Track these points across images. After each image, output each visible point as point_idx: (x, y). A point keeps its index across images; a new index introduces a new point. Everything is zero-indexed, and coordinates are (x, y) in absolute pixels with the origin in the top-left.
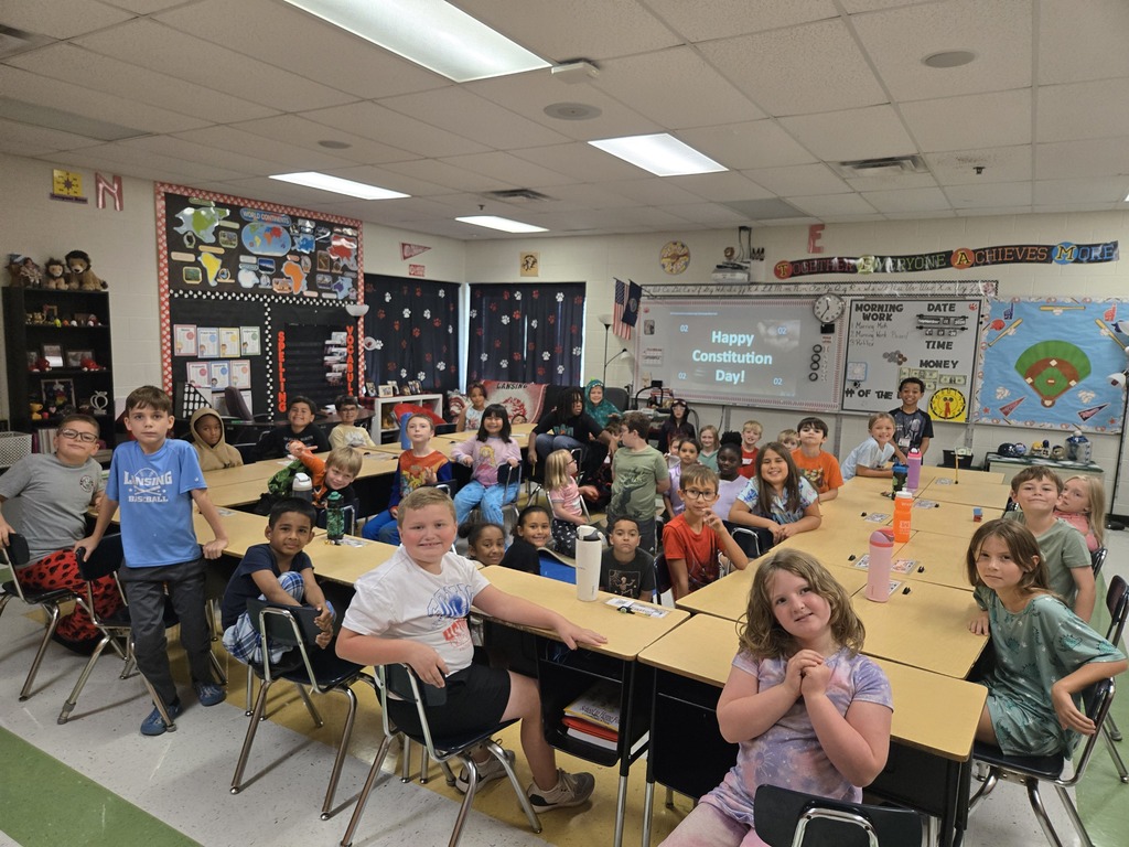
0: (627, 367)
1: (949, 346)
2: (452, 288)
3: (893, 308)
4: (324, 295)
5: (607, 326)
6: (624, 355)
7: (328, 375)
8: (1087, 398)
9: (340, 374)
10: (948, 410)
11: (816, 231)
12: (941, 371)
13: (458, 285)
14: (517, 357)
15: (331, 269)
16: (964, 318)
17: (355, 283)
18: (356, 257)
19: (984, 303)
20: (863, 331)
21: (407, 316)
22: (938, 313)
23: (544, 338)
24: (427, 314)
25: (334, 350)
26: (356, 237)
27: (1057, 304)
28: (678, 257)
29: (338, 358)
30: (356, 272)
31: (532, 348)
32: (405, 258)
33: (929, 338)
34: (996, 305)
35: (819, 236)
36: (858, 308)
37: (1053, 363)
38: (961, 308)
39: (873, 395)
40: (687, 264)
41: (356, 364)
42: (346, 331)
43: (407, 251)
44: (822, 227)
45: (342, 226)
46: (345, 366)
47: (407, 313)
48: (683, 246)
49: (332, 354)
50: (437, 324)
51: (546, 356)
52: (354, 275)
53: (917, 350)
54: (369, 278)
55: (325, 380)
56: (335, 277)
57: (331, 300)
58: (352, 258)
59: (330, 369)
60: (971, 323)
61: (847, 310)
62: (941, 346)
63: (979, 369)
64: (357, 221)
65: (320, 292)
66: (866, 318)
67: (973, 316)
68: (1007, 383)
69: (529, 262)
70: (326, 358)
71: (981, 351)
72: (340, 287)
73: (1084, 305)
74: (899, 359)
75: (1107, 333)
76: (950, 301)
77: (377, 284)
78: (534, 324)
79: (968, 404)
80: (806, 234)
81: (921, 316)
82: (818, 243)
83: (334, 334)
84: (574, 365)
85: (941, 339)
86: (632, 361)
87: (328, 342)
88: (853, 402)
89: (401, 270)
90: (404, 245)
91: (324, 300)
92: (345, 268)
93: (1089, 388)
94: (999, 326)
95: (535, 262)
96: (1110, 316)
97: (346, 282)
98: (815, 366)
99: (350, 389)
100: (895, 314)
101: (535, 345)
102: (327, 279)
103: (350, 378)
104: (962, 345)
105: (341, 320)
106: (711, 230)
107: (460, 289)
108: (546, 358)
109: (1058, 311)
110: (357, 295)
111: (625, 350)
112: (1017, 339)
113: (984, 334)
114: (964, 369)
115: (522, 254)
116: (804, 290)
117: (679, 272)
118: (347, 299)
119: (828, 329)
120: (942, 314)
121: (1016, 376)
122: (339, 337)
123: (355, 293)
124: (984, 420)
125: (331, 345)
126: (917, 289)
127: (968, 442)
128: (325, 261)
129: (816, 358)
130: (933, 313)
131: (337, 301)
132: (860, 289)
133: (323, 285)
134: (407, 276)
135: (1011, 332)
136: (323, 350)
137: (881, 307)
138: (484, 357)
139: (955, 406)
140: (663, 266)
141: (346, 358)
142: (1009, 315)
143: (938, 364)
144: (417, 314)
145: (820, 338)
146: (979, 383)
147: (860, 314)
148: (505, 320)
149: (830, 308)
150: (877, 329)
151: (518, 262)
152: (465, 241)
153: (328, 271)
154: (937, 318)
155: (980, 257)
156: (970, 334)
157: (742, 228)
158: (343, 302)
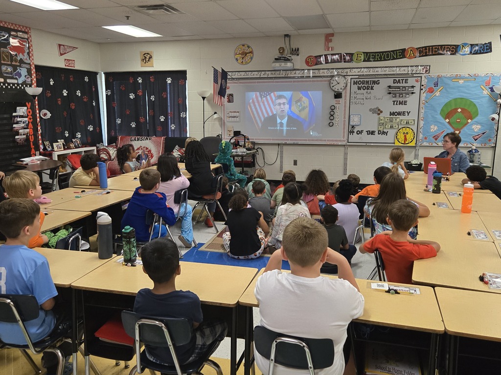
0: (217, 123)
1: (405, 103)
2: (93, 75)
3: (374, 82)
4: (9, 81)
5: (204, 98)
6: (216, 116)
7: (17, 137)
8: (477, 128)
9: (25, 136)
10: (406, 139)
11: (329, 37)
12: (401, 117)
13: (96, 74)
14: (142, 120)
15: (12, 61)
16: (413, 87)
17: (29, 71)
18: (28, 54)
19: (423, 78)
20: (358, 96)
21: (65, 94)
22: (399, 85)
23: (160, 107)
24: (79, 93)
25: (19, 119)
26: (28, 39)
27: (461, 78)
28: (246, 54)
29: (23, 125)
30: (29, 64)
31: (152, 114)
32: (61, 54)
33: (394, 99)
34: (429, 79)
35: (331, 41)
36: (355, 83)
37: (459, 110)
38: (411, 82)
39: (365, 133)
40: (251, 58)
41: (35, 130)
42: (26, 106)
43: (62, 50)
44: (332, 35)
45: (17, 31)
46: (28, 130)
47: (65, 93)
48: (249, 47)
49: (17, 123)
50: (85, 100)
51: (162, 119)
52: (28, 66)
53: (388, 105)
54: (38, 68)
55: (14, 141)
56: (15, 68)
57: (14, 84)
58: (26, 54)
59: (18, 133)
60: (417, 90)
61: (349, 84)
62: (401, 103)
63: (421, 115)
64: (27, 27)
65: (5, 78)
66: (359, 88)
67: (418, 85)
68: (436, 122)
69: (147, 58)
70: (14, 126)
71: (422, 105)
72: (20, 75)
73: (475, 77)
74: (379, 112)
75: (486, 92)
76: (405, 77)
77: (44, 73)
78: (153, 98)
79: (416, 135)
80: (323, 39)
81: (390, 87)
82: (330, 45)
83: (18, 108)
84: (182, 124)
85: (401, 100)
86: (220, 119)
87: (14, 114)
88: (354, 138)
89: (59, 62)
90: (60, 45)
91: (9, 84)
92: (21, 61)
93: (478, 123)
94: (431, 91)
95: (151, 57)
96: (488, 83)
97: (23, 71)
98: (332, 118)
99: (33, 147)
100: (375, 86)
101: (154, 111)
102: (10, 69)
103: (32, 139)
104: (412, 102)
105: (21, 98)
106: (266, 37)
107: (98, 76)
108: (162, 120)
109: (461, 81)
110: (32, 80)
111: (215, 113)
112: (441, 98)
113: (424, 96)
114: (413, 116)
115: (141, 52)
116: (326, 73)
117: (247, 63)
118: (24, 83)
119: (338, 96)
120: (401, 85)
121: (440, 118)
122: (21, 110)
123: (29, 80)
124: (425, 144)
125: (17, 116)
126: (388, 71)
127: (416, 157)
128: (6, 56)
129: (332, 113)
130: (396, 85)
131: (18, 84)
132: (356, 72)
133: (7, 73)
134: (64, 67)
135: (438, 94)
136: (11, 120)
137: (367, 82)
138: (119, 121)
139: (410, 137)
140: (237, 60)
141: (28, 125)
142: (436, 85)
143: (399, 114)
144: (71, 94)
145: (334, 101)
146: (422, 123)
147: (356, 86)
148: (132, 96)
149: (339, 84)
150: (366, 95)
151: (139, 58)
152: (99, 43)
153: (9, 63)
154: (399, 87)
155: (425, 51)
156: (416, 96)
157: (286, 36)
158: (22, 85)
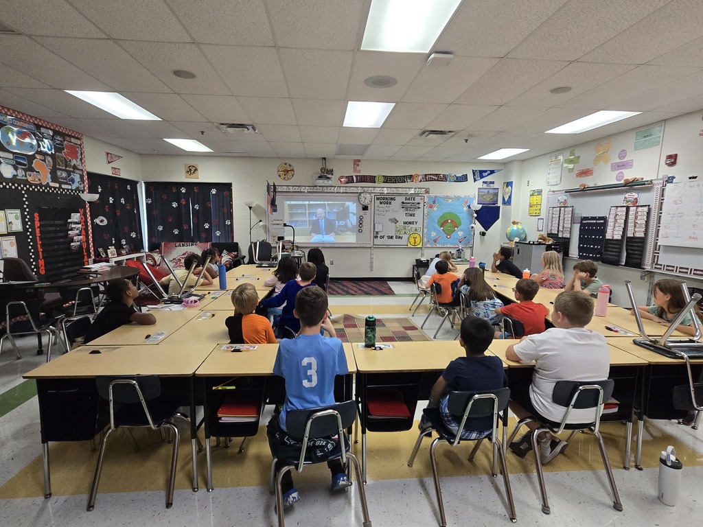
0: (262, 231)
1: (414, 215)
2: (134, 184)
3: (392, 199)
4: (63, 186)
5: (250, 208)
6: (261, 224)
7: (72, 244)
8: (461, 234)
9: (79, 243)
10: (415, 242)
11: (356, 162)
12: (411, 226)
13: (137, 183)
14: (185, 227)
15: (66, 167)
16: (419, 203)
17: (82, 177)
18: (81, 160)
19: (426, 197)
20: (380, 209)
21: (111, 202)
22: (409, 201)
23: (203, 215)
24: (123, 201)
25: (73, 226)
26: (80, 145)
27: (450, 198)
28: (288, 171)
29: (77, 232)
30: (82, 170)
31: (196, 222)
32: (109, 163)
33: (406, 212)
34: (430, 198)
35: (358, 165)
36: (378, 199)
37: (449, 221)
38: (418, 199)
39: (386, 238)
40: (293, 175)
41: (87, 236)
42: (79, 212)
43: (110, 158)
44: (359, 161)
45: (71, 136)
46: (81, 237)
47: (111, 200)
48: (290, 166)
49: (72, 229)
50: (128, 208)
51: (207, 226)
52: (81, 173)
53: (402, 217)
54: (90, 175)
55: (69, 248)
56: (69, 173)
57: (68, 190)
58: (78, 160)
59: (72, 241)
60: (421, 205)
61: (373, 200)
62: (411, 215)
63: (425, 225)
64: (79, 134)
65: (61, 183)
66: (381, 203)
67: (422, 202)
68: (435, 230)
69: (192, 170)
70: (69, 232)
71: (425, 217)
72: (73, 181)
73: (458, 198)
74: (396, 221)
75: (465, 209)
76: (413, 196)
77: (95, 180)
78: (197, 207)
79: (422, 240)
80: (353, 162)
81: (403, 203)
82: (358, 168)
83: (72, 214)
84: (230, 230)
85: (411, 212)
86: (265, 227)
87: (69, 221)
88: (378, 241)
89: (106, 170)
90: (108, 153)
91: (64, 190)
92: (75, 167)
93: (461, 230)
94: (431, 207)
95: (196, 170)
96: (466, 203)
97: (77, 178)
98: (361, 226)
99: (85, 254)
100: (393, 201)
101: (198, 219)
102: (64, 175)
103: (85, 247)
104: (419, 213)
105: (75, 203)
106: (307, 159)
107: (138, 185)
108: (207, 227)
109: (450, 201)
110: (84, 187)
111: (261, 221)
112: (437, 212)
113: (426, 210)
114: (419, 225)
115: (185, 165)
116: (355, 190)
117: (288, 179)
118: (77, 189)
119: (365, 208)
120: (410, 201)
121: (437, 227)
122: (75, 217)
123: (82, 186)
124: (428, 246)
125: (71, 223)
126: (400, 191)
127: (422, 255)
128: (61, 161)
129: (361, 222)
130: (407, 201)
131: (72, 191)
132: (377, 190)
133: (62, 178)
134: (112, 175)
135: (435, 209)
136: (66, 227)
137: (387, 198)
138: (160, 228)
139: (418, 240)
140: (280, 176)
141: (80, 232)
142: (434, 202)
143: (410, 223)
144: (116, 201)
145: (362, 213)
146: (425, 230)
147: (378, 201)
148: (175, 205)
149: (367, 198)
150: (386, 208)
151: (183, 171)
152: (141, 155)
153: (64, 168)
154: (409, 203)
155: (427, 178)
156: (421, 209)
157: (325, 159)
158: (76, 192)
